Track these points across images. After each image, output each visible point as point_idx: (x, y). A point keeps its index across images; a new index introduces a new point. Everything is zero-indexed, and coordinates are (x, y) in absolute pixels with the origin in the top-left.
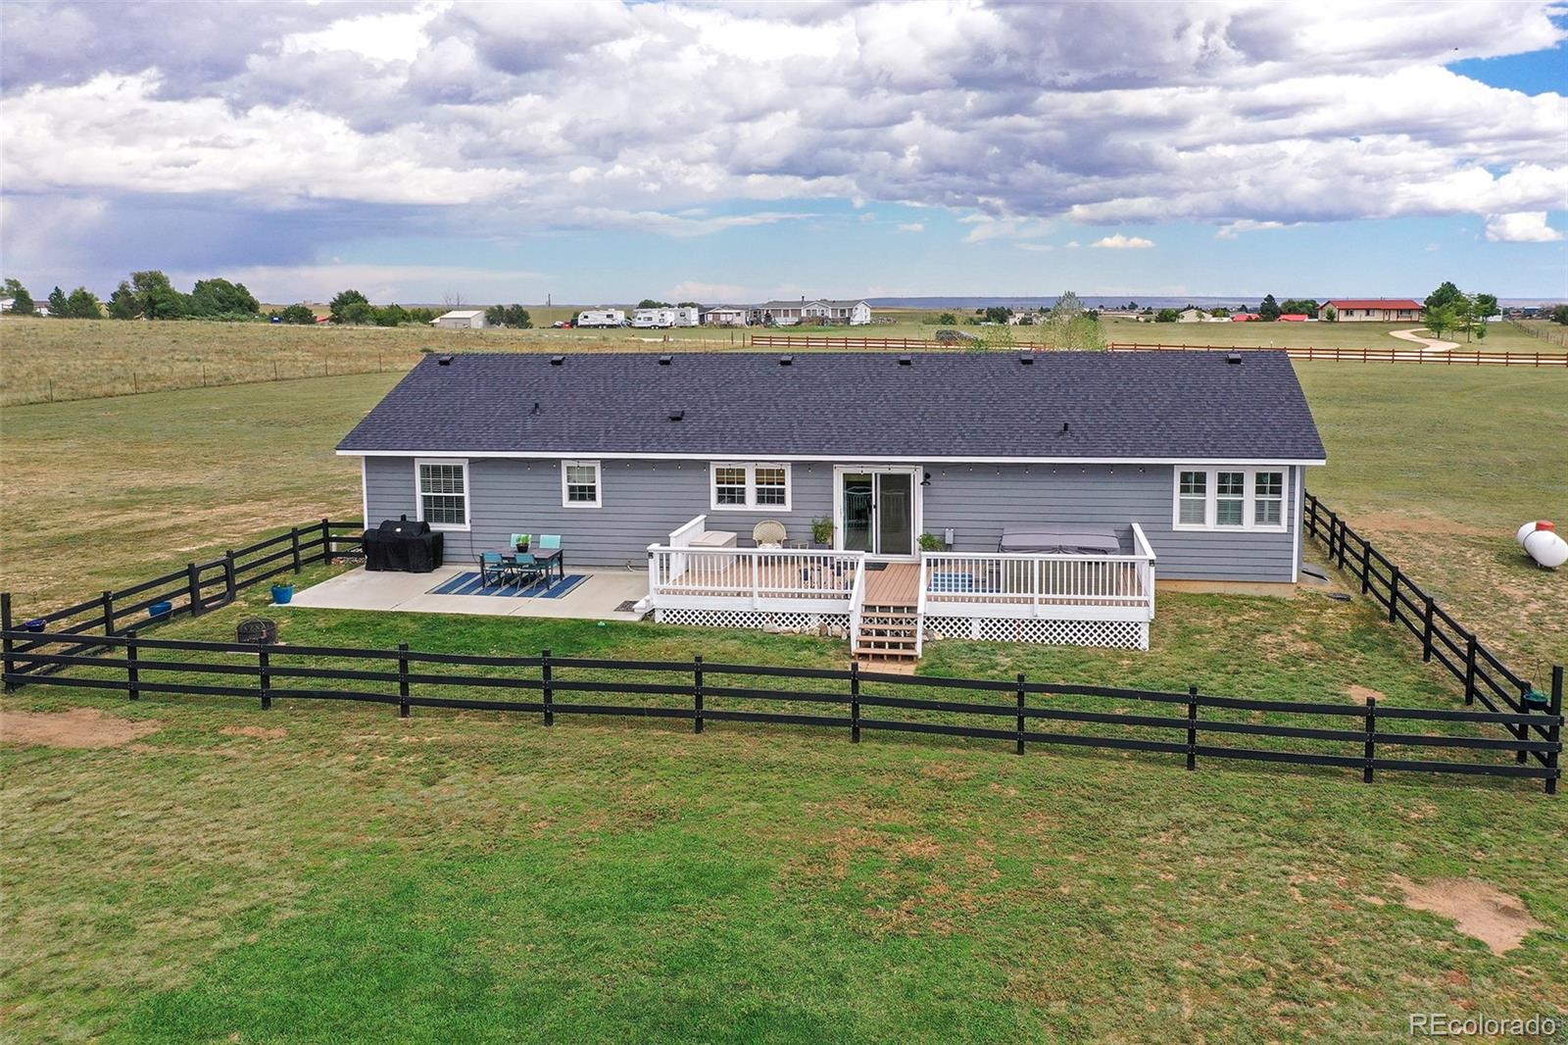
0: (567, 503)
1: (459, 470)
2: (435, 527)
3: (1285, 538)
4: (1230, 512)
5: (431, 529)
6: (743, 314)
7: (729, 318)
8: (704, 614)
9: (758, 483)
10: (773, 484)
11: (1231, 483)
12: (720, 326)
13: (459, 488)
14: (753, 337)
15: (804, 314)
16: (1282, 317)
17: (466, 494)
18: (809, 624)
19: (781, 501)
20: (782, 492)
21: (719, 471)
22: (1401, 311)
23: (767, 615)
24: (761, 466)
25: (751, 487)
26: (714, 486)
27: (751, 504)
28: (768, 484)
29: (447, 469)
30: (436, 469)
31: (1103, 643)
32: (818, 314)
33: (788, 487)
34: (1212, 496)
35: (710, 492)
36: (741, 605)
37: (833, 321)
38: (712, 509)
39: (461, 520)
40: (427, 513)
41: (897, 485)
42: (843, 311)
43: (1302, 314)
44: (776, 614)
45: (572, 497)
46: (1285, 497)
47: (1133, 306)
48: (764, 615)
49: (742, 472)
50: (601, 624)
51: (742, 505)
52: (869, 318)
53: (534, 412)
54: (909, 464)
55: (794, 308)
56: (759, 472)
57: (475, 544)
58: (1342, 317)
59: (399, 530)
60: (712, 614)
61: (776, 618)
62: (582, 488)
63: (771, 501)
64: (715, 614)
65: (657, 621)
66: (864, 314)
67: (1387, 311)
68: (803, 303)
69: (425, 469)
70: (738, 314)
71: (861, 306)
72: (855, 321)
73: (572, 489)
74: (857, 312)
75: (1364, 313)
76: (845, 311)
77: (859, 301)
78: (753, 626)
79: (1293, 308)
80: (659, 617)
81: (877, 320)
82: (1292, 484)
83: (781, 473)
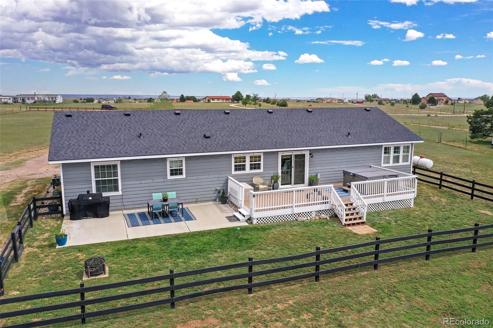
0: (169, 177)
1: (115, 166)
2: (105, 194)
3: (408, 166)
4: (396, 159)
5: (103, 195)
6: (11, 99)
7: (6, 100)
8: (274, 217)
9: (250, 162)
10: (256, 161)
11: (397, 149)
12: (3, 103)
13: (116, 174)
14: (30, 107)
15: (36, 99)
16: (186, 101)
17: (119, 178)
18: (312, 215)
19: (259, 168)
20: (259, 164)
21: (236, 158)
22: (226, 99)
23: (297, 214)
24: (252, 155)
25: (248, 164)
26: (233, 164)
27: (248, 170)
28: (254, 161)
29: (109, 167)
30: (103, 167)
31: (401, 207)
32: (42, 99)
33: (262, 162)
34: (392, 154)
35: (232, 167)
36: (288, 211)
37: (50, 102)
38: (232, 174)
39: (116, 189)
40: (98, 189)
41: (301, 158)
42: (52, 98)
43: (191, 100)
44: (300, 213)
45: (172, 174)
46: (410, 154)
47: (129, 98)
48: (296, 215)
49: (245, 158)
50: (239, 229)
51: (244, 171)
52: (62, 101)
53: (140, 137)
54: (305, 150)
55: (32, 97)
56: (251, 157)
57: (124, 200)
58: (211, 101)
59: (90, 198)
60: (276, 217)
61: (300, 215)
62: (176, 170)
63: (255, 168)
64: (278, 217)
65: (254, 224)
66: (60, 99)
67: (223, 99)
68: (35, 95)
69: (96, 167)
70: (10, 99)
71: (59, 96)
72: (58, 102)
73: (171, 170)
74: (58, 98)
75: (217, 100)
76: (53, 98)
77: (58, 95)
78: (292, 219)
79: (189, 98)
80: (255, 222)
81: (65, 102)
82: (412, 149)
83: (260, 157)
